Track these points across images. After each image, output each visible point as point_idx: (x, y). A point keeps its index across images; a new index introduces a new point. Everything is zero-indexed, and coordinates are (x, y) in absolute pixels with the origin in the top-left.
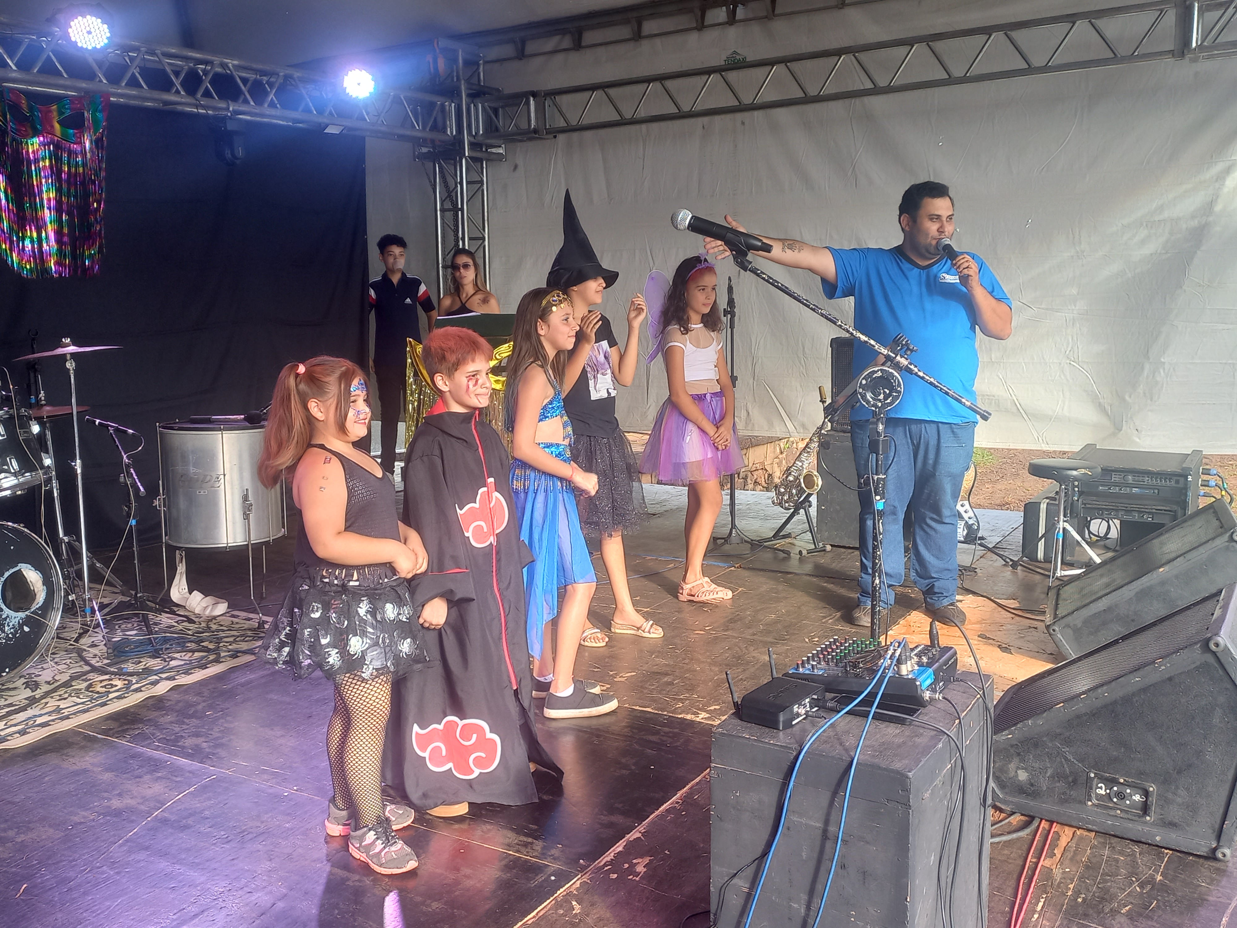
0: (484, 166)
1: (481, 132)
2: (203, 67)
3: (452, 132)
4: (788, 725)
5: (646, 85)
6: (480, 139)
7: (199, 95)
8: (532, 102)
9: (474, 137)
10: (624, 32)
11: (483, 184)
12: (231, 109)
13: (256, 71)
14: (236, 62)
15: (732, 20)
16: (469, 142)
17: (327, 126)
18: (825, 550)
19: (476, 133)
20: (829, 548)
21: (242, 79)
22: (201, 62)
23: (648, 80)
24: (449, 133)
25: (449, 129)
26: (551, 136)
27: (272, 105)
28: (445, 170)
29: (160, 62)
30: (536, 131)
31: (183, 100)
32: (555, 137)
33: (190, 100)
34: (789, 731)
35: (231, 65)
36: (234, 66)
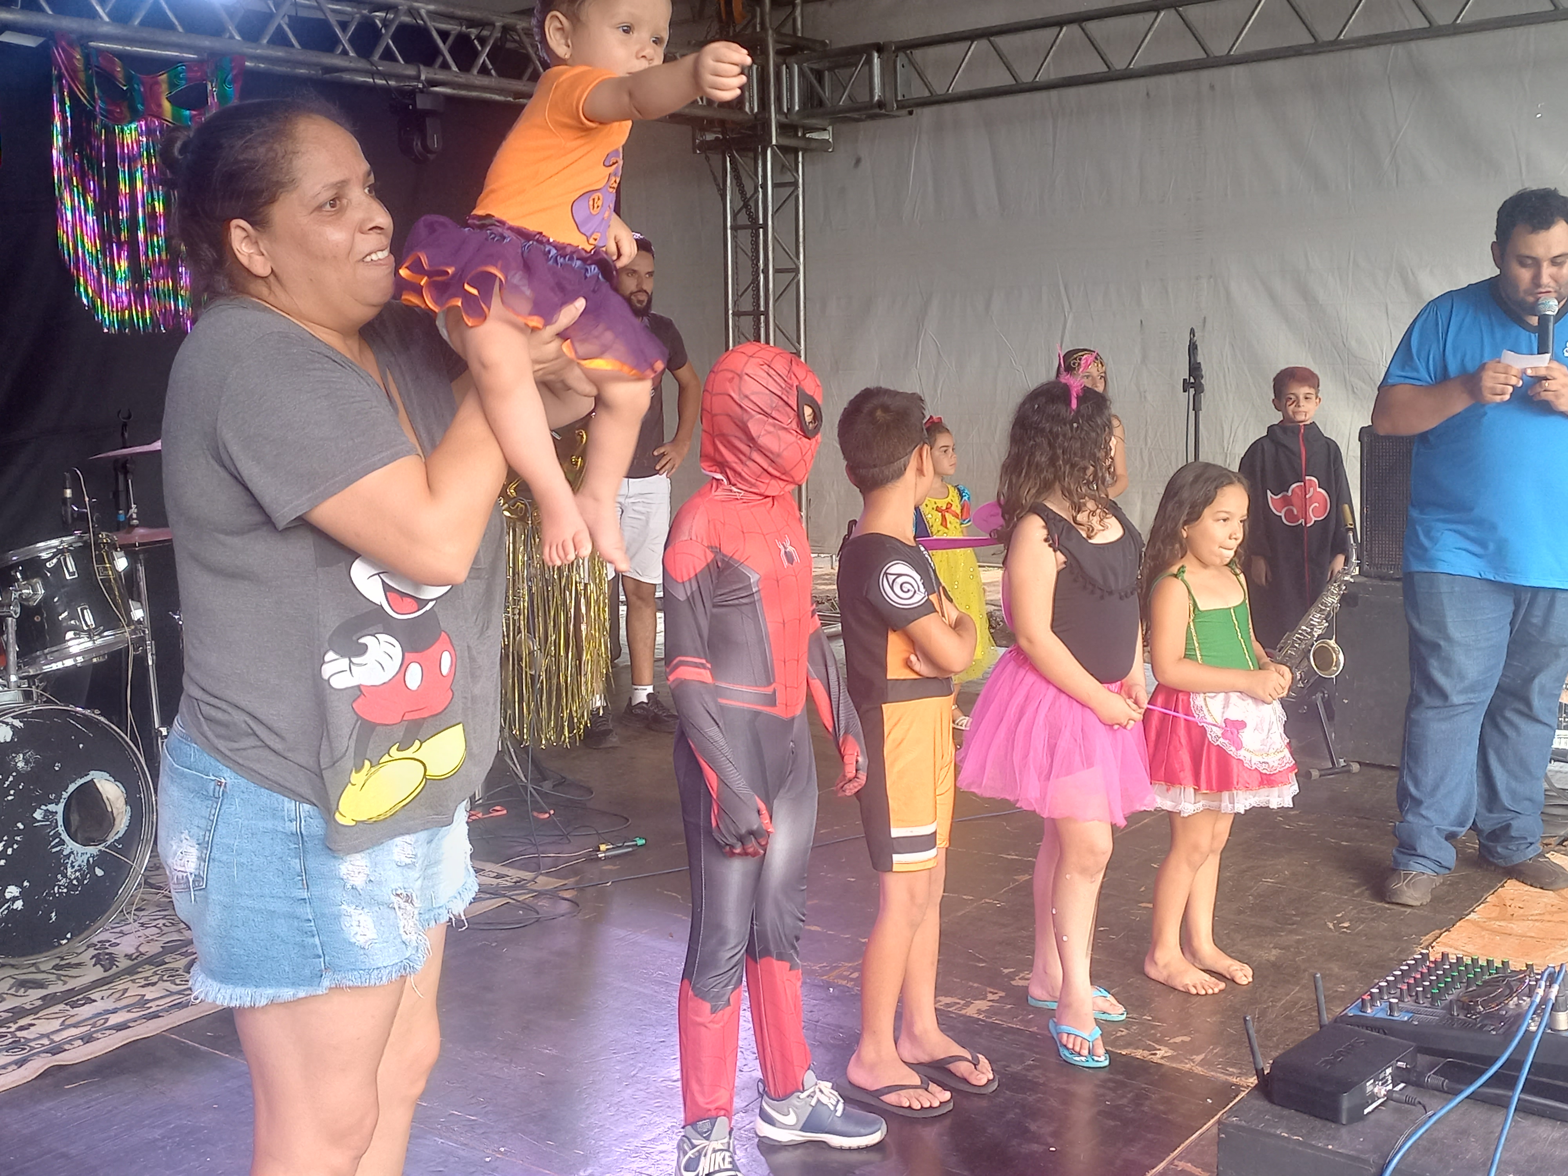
0: (800, 159)
1: (797, 108)
2: (382, 14)
3: (752, 109)
4: (1357, 1116)
5: (1056, 30)
6: (795, 119)
7: (376, 57)
8: (876, 60)
9: (786, 115)
11: (797, 187)
12: (423, 77)
13: (460, 20)
14: (431, 7)
16: (779, 123)
19: (788, 109)
21: (440, 32)
22: (379, 7)
23: (1059, 23)
24: (748, 110)
25: (747, 104)
26: (905, 112)
27: (484, 71)
28: (739, 167)
30: (881, 104)
31: (352, 65)
32: (911, 113)
33: (362, 64)
34: (1358, 1126)
35: (423, 12)
36: (429, 12)
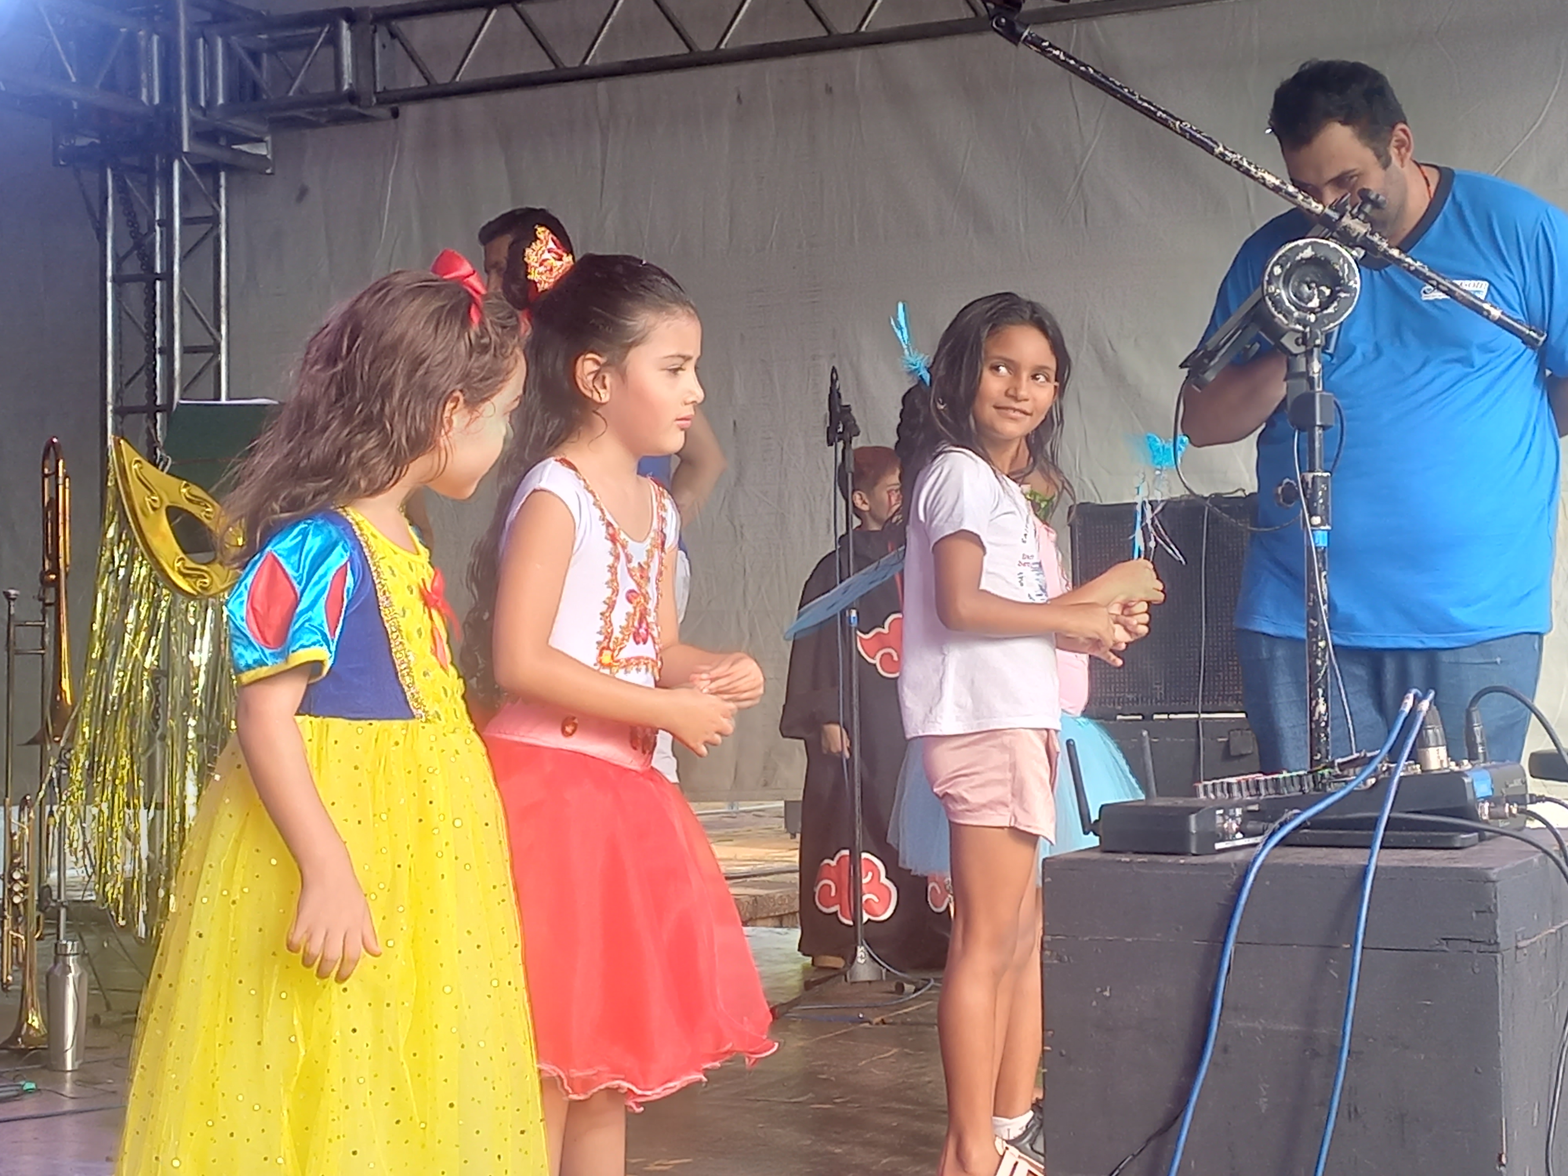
0: (223, 181)
1: (221, 101)
3: (151, 98)
6: (217, 117)
8: (346, 34)
9: (204, 111)
11: (217, 223)
16: (193, 122)
19: (208, 102)
24: (144, 98)
25: (144, 91)
26: (388, 111)
28: (126, 186)
30: (352, 99)
32: (395, 114)
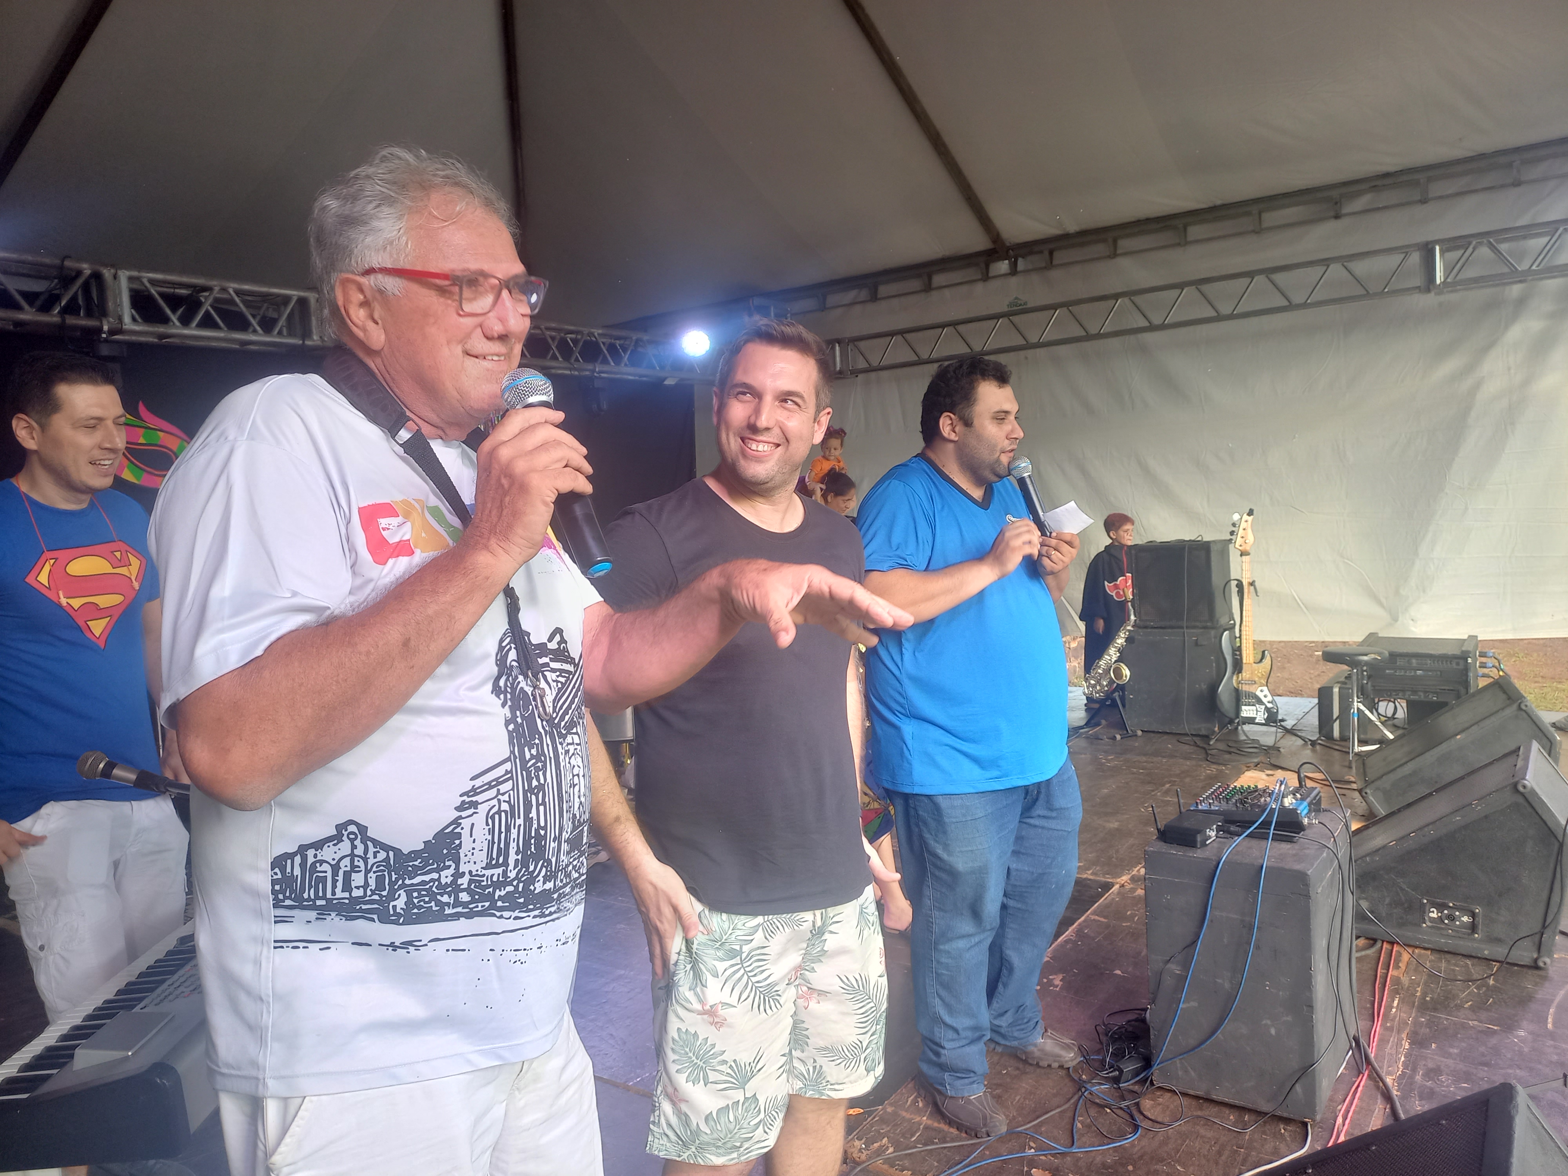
2: (573, 336)
4: (1204, 845)
5: (941, 330)
7: (572, 361)
8: (837, 348)
10: (915, 284)
12: (597, 370)
13: (611, 337)
14: (600, 331)
15: (1014, 271)
17: (665, 379)
18: (1136, 735)
20: (1139, 733)
21: (603, 343)
22: (571, 332)
23: (943, 326)
26: (854, 377)
27: (626, 365)
29: (543, 334)
30: (840, 372)
31: (561, 365)
32: (857, 376)
33: (566, 365)
34: (1205, 848)
35: (596, 334)
36: (599, 334)
